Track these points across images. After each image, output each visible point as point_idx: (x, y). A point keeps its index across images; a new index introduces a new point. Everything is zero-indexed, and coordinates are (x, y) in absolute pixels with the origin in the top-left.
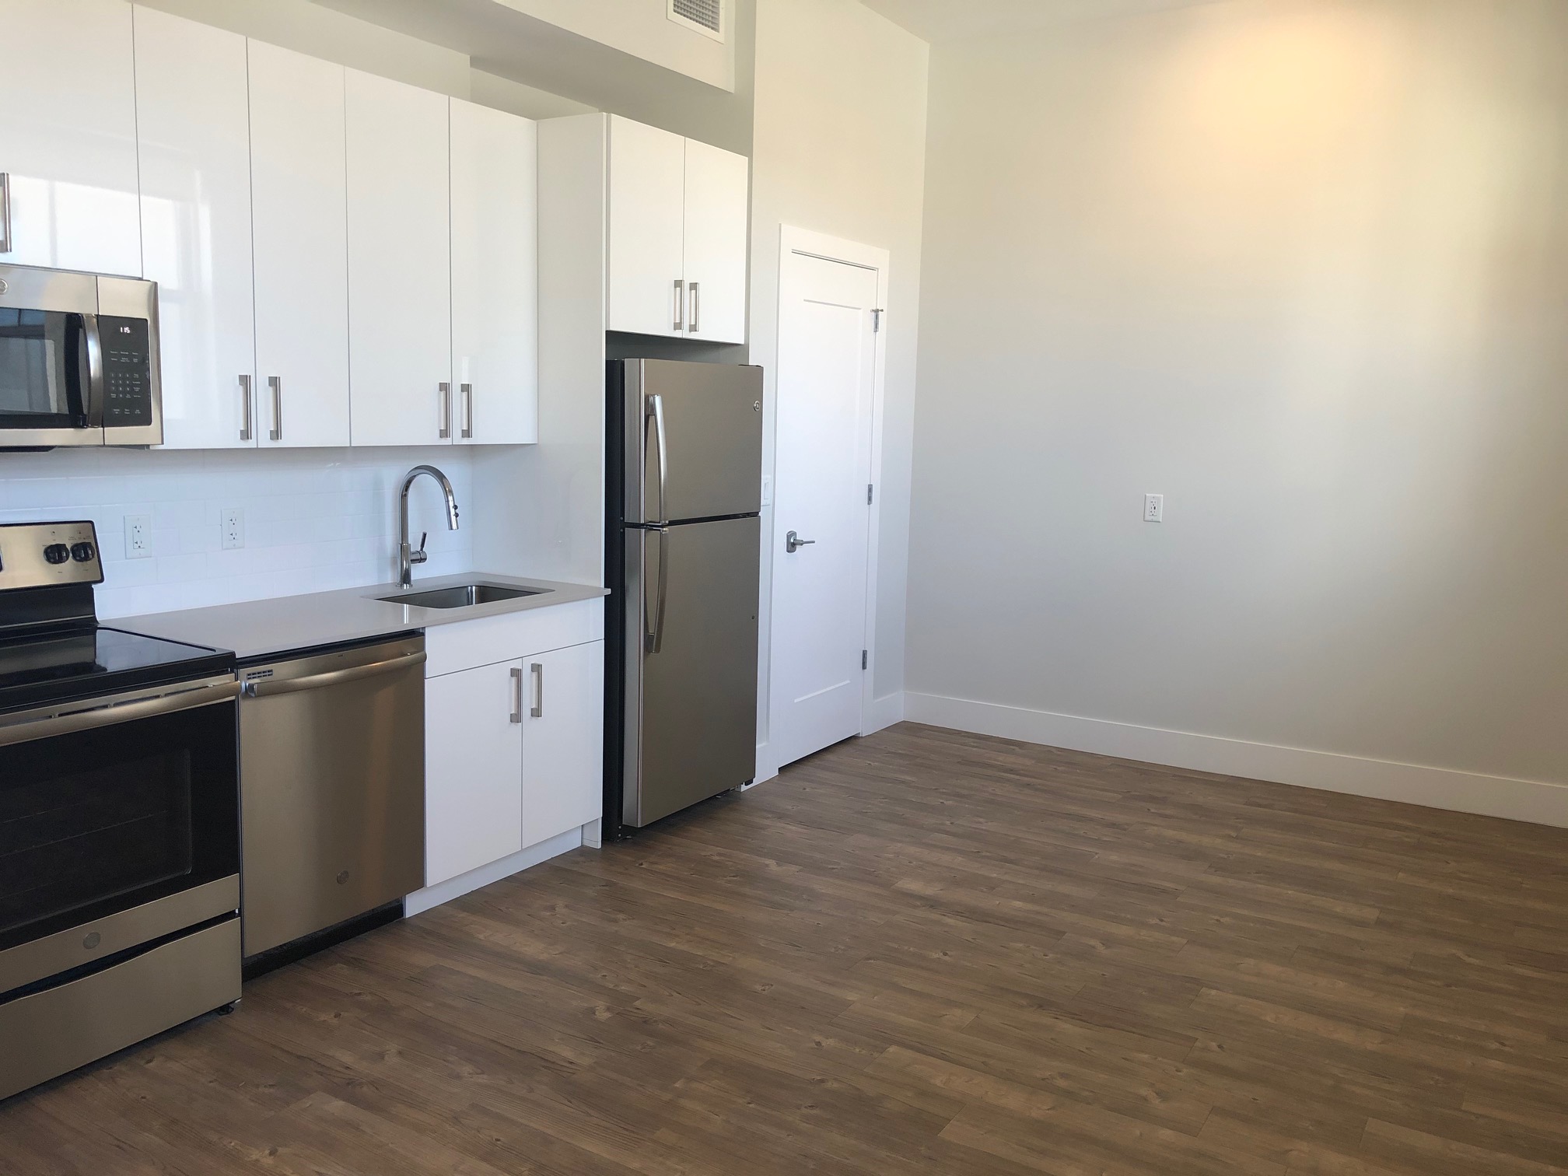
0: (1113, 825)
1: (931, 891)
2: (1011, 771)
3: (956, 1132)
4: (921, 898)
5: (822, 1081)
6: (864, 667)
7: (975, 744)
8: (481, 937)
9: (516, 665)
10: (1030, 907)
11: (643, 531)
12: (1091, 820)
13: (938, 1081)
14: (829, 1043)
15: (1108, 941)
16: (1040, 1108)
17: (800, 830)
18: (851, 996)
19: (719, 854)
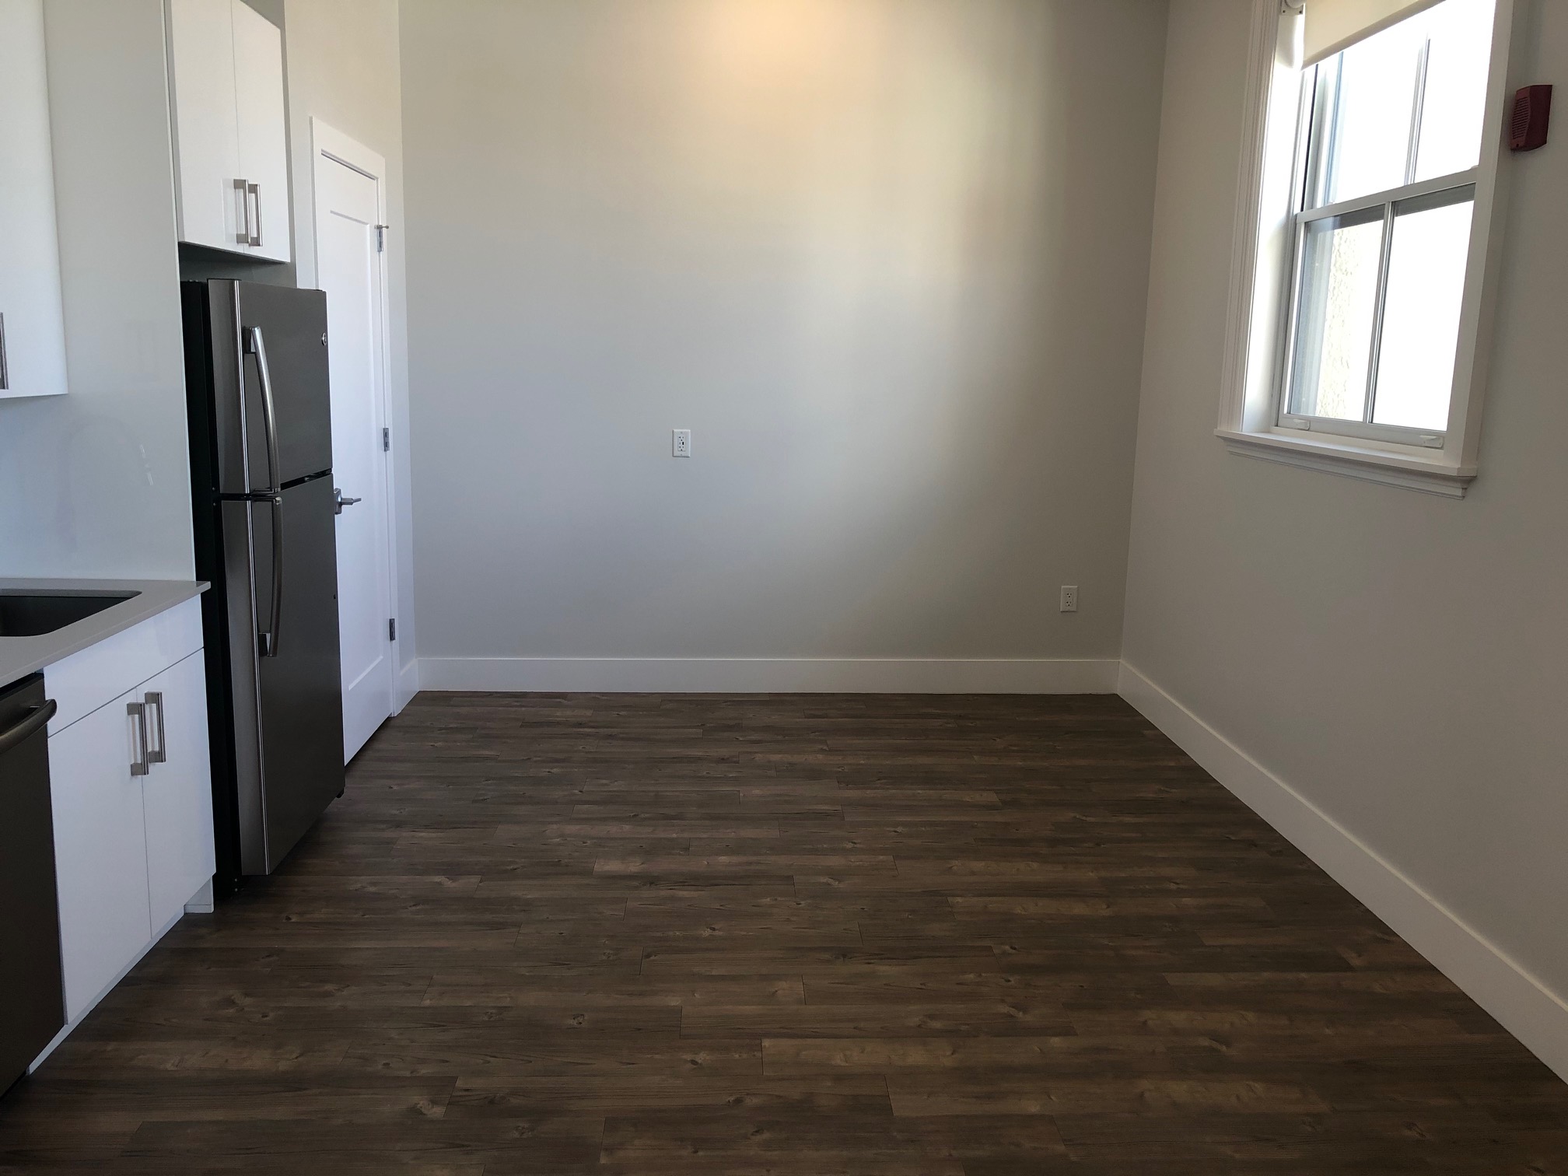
0: (723, 760)
1: (634, 866)
2: (580, 725)
3: (904, 1106)
4: (632, 877)
5: (738, 1101)
6: (392, 638)
7: (518, 704)
8: (169, 1066)
9: (131, 698)
10: (735, 859)
11: (249, 503)
12: (700, 759)
13: (838, 1060)
14: (702, 1057)
15: (836, 874)
16: (944, 1056)
17: (434, 835)
18: (674, 1001)
19: (374, 884)
